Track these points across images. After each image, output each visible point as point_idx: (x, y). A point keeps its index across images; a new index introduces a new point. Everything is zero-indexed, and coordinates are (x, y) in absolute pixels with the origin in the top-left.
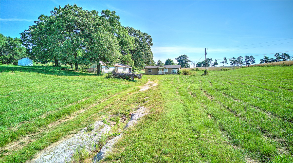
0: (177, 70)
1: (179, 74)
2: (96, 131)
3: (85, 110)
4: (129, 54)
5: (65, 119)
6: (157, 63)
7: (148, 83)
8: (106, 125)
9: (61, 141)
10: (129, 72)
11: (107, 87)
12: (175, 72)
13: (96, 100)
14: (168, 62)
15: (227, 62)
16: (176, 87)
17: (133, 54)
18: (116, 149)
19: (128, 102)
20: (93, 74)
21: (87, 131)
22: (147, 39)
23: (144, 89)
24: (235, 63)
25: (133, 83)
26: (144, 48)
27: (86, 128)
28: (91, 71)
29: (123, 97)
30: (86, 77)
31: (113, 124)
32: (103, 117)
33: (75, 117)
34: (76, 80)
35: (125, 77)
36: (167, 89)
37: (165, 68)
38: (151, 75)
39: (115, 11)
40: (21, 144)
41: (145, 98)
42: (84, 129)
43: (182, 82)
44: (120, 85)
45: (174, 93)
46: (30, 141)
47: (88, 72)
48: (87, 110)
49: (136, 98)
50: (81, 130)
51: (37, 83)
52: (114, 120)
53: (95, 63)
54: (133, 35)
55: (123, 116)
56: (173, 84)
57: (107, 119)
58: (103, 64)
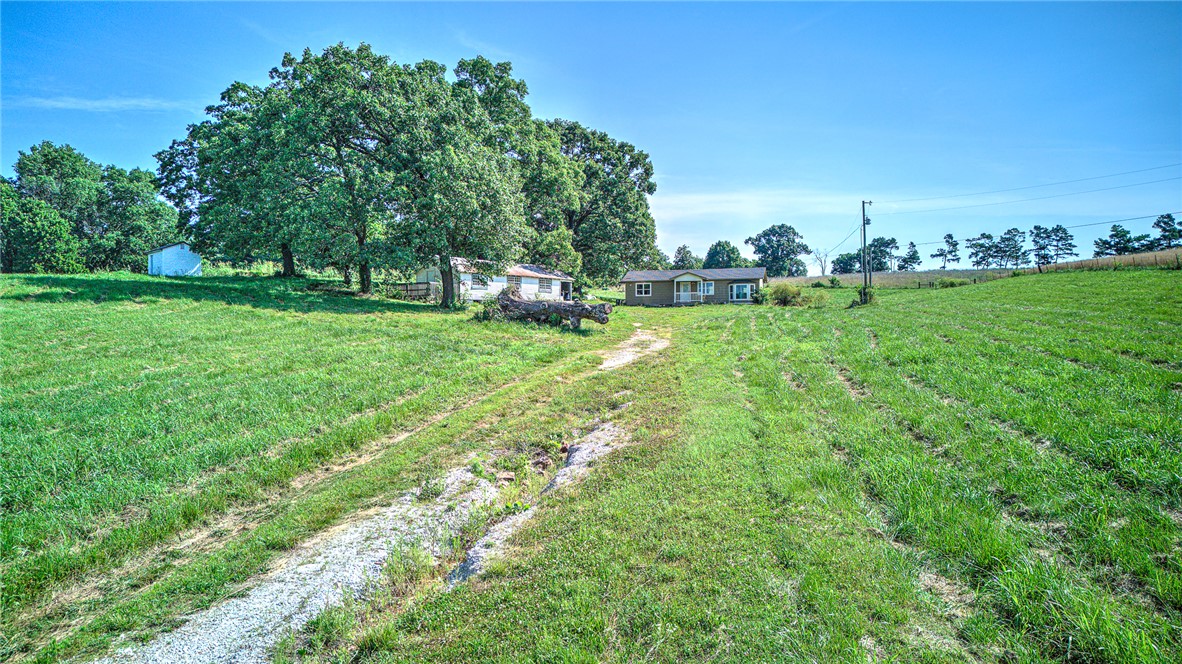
0: (749, 285)
1: (756, 301)
2: (450, 500)
3: (407, 434)
4: (563, 229)
5: (344, 464)
6: (672, 260)
7: (633, 340)
8: (483, 483)
9: (343, 527)
10: (562, 298)
11: (482, 354)
12: (745, 295)
13: (446, 401)
14: (720, 256)
15: (957, 253)
16: (737, 355)
17: (579, 224)
18: (517, 548)
19: (556, 408)
20: (428, 307)
21: (420, 499)
22: (634, 164)
23: (617, 360)
24: (992, 256)
25: (576, 340)
26: (620, 205)
27: (417, 491)
28: (421, 293)
29: (539, 390)
30: (403, 317)
31: (504, 479)
32: (472, 456)
33: (377, 457)
34: (365, 331)
35: (548, 317)
36: (701, 360)
37: (705, 280)
38: (647, 306)
39: (509, 64)
40: (218, 535)
41: (617, 392)
42: (412, 494)
43: (762, 334)
44: (528, 345)
45: (727, 376)
46: (244, 529)
47: (409, 300)
48: (412, 433)
49: (585, 395)
50: (402, 495)
51: (230, 342)
52: (510, 465)
53: (435, 264)
54: (576, 150)
55: (538, 454)
56: (729, 343)
57: (484, 461)
58: (465, 266)
